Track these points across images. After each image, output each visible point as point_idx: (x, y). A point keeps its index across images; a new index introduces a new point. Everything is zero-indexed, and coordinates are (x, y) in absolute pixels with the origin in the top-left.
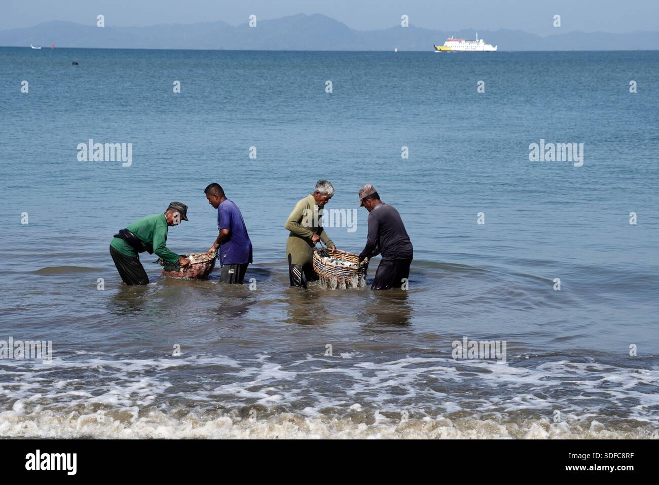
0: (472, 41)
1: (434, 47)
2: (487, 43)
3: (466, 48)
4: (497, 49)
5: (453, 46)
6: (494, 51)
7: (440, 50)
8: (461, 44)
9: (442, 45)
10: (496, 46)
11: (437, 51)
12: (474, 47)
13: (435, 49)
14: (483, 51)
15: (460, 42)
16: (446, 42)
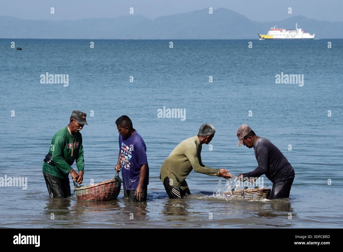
0: (292, 30)
1: (258, 35)
2: (305, 32)
3: (287, 36)
4: (315, 37)
5: (275, 34)
6: (312, 39)
7: (263, 38)
8: (281, 33)
9: (266, 33)
10: (314, 35)
11: (260, 39)
12: (294, 36)
13: (259, 37)
14: (302, 39)
15: (281, 31)
16: (270, 31)
